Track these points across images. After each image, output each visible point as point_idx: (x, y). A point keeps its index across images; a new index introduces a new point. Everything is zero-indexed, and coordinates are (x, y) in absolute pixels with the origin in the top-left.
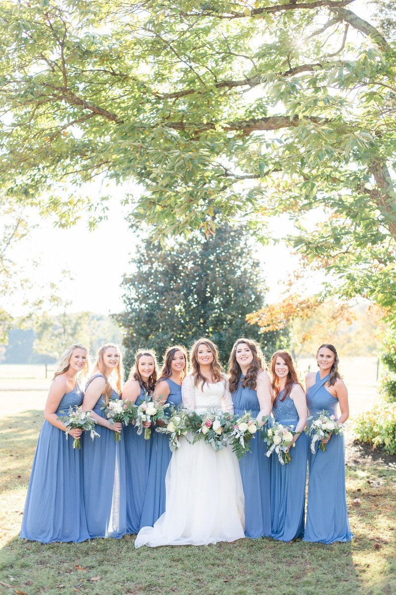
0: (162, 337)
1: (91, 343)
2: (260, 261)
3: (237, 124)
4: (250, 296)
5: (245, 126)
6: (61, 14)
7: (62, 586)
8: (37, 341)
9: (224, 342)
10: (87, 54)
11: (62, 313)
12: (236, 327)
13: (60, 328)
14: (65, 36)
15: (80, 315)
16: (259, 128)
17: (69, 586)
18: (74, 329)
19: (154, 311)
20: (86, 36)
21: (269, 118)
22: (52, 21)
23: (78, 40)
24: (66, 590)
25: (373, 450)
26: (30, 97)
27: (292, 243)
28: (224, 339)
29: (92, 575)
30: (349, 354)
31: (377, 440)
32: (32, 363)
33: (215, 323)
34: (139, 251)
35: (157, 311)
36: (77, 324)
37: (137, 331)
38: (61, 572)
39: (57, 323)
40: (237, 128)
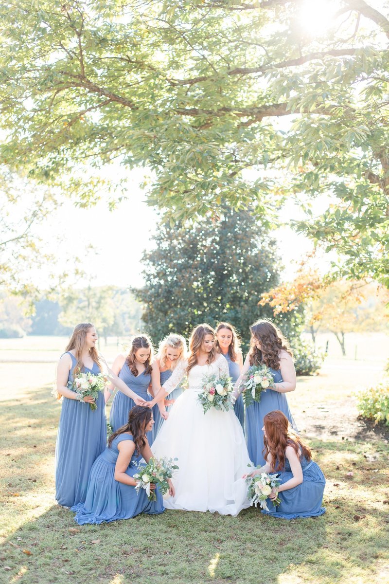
0: (180, 313)
1: (115, 317)
2: (277, 239)
3: (249, 111)
4: (266, 273)
5: (256, 112)
6: (78, 6)
7: (65, 547)
8: (62, 314)
9: (239, 318)
10: (103, 41)
11: (87, 286)
12: (252, 304)
13: (84, 301)
14: (82, 26)
15: (104, 289)
16: (270, 114)
17: (71, 547)
18: (99, 302)
19: (173, 287)
20: (104, 26)
21: (280, 104)
22: (70, 12)
23: (95, 29)
24: (68, 551)
25: (374, 425)
26: (49, 84)
27: (296, 228)
28: (240, 316)
29: (93, 538)
30: (368, 330)
31: (379, 416)
32: (58, 335)
33: (232, 299)
34: (159, 229)
35: (175, 287)
36: (101, 298)
37: (156, 307)
38: (66, 535)
39: (81, 296)
40: (249, 114)
